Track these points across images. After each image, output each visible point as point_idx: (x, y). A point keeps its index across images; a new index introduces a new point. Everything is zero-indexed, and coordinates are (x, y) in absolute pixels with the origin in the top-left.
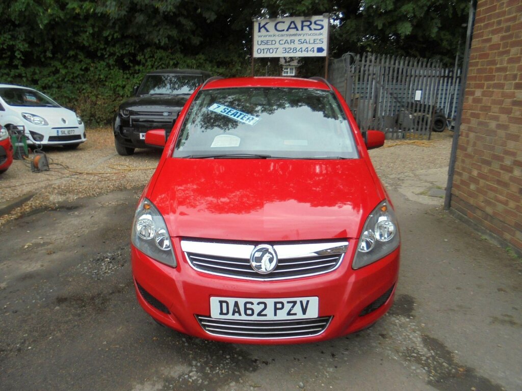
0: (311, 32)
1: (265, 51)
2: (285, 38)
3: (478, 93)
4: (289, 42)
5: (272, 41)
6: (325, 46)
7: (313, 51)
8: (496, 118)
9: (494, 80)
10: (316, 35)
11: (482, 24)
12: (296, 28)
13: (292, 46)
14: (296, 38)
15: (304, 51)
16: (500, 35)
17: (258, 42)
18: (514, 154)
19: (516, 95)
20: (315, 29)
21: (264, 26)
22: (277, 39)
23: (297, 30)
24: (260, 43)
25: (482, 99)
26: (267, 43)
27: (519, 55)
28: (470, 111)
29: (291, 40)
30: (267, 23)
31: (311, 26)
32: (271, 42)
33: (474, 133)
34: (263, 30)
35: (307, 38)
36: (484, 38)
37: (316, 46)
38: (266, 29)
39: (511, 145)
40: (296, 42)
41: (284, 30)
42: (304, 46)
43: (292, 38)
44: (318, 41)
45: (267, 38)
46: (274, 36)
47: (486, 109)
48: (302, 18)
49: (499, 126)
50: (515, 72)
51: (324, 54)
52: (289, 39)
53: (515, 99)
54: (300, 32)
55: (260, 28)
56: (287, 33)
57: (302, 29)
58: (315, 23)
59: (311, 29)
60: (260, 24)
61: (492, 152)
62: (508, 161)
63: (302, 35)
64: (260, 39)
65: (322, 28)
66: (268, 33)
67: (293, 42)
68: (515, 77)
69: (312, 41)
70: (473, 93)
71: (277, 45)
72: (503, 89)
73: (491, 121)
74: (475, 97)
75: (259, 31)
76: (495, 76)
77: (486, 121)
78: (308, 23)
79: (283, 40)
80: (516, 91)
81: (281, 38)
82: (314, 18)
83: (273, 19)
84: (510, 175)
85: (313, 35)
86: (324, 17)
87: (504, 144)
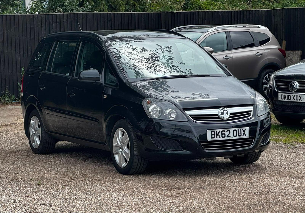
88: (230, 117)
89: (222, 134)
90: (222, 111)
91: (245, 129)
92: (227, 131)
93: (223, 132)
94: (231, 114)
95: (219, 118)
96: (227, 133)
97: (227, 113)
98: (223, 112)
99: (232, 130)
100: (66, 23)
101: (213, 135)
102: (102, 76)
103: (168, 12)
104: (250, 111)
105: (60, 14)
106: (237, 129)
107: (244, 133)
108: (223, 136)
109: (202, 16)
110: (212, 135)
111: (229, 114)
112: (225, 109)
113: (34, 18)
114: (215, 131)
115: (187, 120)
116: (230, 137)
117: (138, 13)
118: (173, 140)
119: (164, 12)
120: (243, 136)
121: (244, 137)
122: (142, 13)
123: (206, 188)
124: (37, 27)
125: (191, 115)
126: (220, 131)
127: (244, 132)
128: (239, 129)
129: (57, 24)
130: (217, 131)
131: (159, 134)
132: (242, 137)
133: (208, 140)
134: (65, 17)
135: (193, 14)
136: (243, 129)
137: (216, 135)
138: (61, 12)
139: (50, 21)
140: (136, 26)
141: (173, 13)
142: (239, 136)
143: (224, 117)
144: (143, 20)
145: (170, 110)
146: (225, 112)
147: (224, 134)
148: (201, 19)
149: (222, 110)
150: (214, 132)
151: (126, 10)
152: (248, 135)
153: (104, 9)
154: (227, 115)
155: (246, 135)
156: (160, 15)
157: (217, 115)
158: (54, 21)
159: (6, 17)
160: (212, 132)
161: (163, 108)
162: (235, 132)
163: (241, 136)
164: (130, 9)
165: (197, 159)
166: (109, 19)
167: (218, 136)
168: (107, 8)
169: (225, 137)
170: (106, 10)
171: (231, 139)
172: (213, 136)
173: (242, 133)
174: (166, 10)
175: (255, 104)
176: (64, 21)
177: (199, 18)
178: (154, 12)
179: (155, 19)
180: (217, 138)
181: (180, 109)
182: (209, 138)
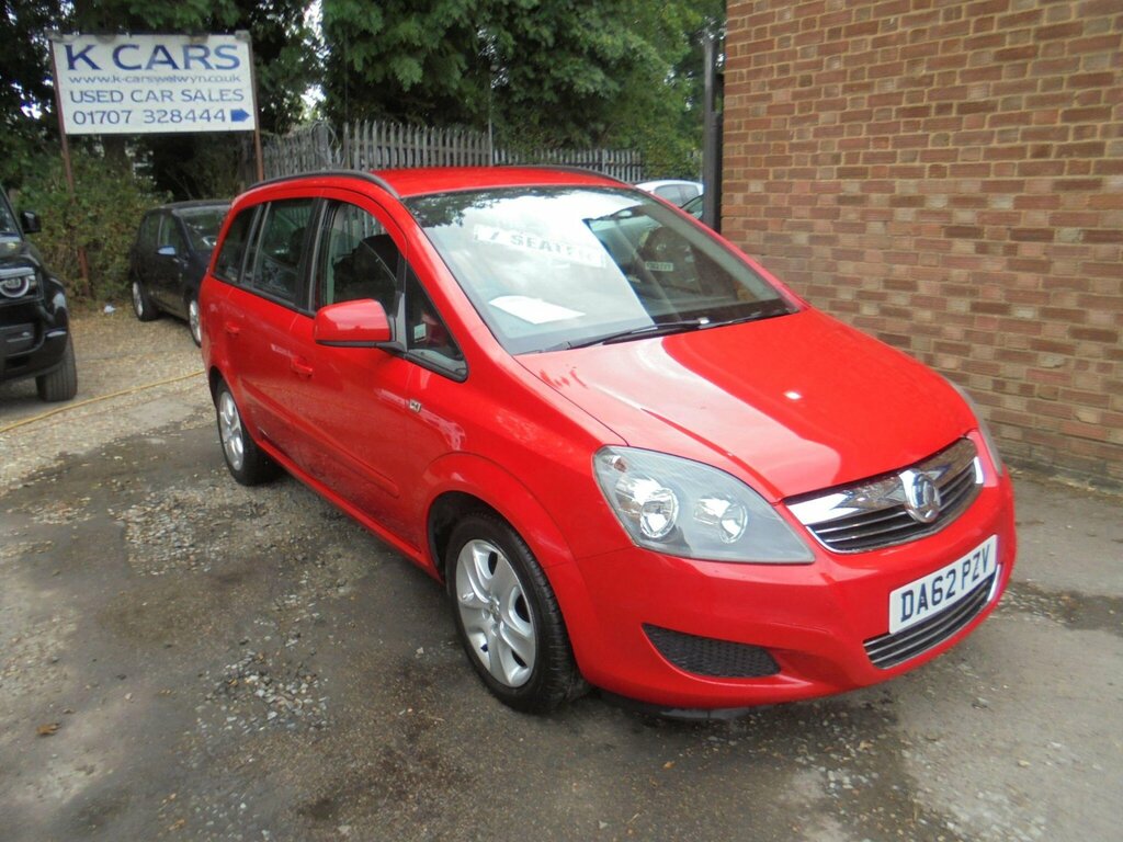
0: (208, 73)
1: (97, 117)
2: (146, 87)
3: (756, 187)
4: (158, 95)
5: (112, 93)
6: (248, 105)
7: (223, 119)
8: (807, 227)
9: (791, 164)
10: (223, 80)
11: (744, 71)
12: (170, 61)
13: (168, 105)
14: (177, 88)
15: (201, 117)
16: (791, 90)
17: (72, 93)
18: (855, 282)
19: (843, 187)
20: (219, 67)
21: (82, 55)
22: (126, 88)
23: (175, 67)
24: (77, 97)
25: (767, 197)
26: (98, 97)
27: (837, 124)
28: (742, 219)
29: (162, 92)
30: (89, 48)
31: (208, 60)
32: (108, 95)
33: (759, 256)
34: (80, 63)
35: (204, 88)
36: (752, 94)
37: (228, 108)
38: (88, 61)
39: (847, 268)
40: (177, 96)
41: (139, 67)
42: (199, 106)
43: (166, 86)
44: (231, 96)
45: (97, 86)
46: (115, 79)
47: (779, 212)
48: (182, 40)
49: (814, 240)
50: (836, 151)
51: (250, 124)
52: (157, 88)
53: (842, 194)
54: (181, 72)
55: (71, 60)
56: (149, 73)
57: (187, 66)
58: (218, 53)
59: (208, 66)
60: (69, 49)
61: (807, 284)
62: (846, 295)
63: (189, 81)
64: (77, 88)
65: (237, 64)
66: (95, 73)
67: (169, 97)
68: (836, 158)
69: (216, 96)
70: (744, 188)
71: (127, 104)
72: (814, 178)
73: (794, 233)
74: (748, 193)
75: (72, 67)
76: (790, 157)
77: (784, 232)
78: (200, 52)
79: (141, 91)
80: (842, 181)
81: (137, 86)
82: (214, 41)
83: (108, 37)
84: (854, 315)
85: (216, 80)
86: (238, 38)
87: (831, 267)
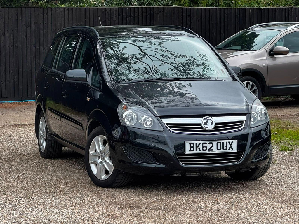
88: (215, 127)
89: (203, 147)
90: (205, 121)
91: (232, 142)
92: (209, 143)
93: (204, 145)
94: (216, 124)
95: (202, 128)
96: (209, 146)
97: (212, 123)
98: (207, 121)
99: (215, 143)
100: (140, 17)
101: (192, 147)
102: (90, 76)
103: (254, 8)
104: (242, 122)
105: (134, 8)
106: (221, 142)
107: (231, 147)
108: (204, 148)
109: (292, 12)
110: (190, 147)
111: (214, 124)
112: (210, 118)
113: (106, 11)
114: (195, 142)
115: (162, 129)
116: (212, 150)
117: (220, 9)
118: (147, 152)
119: (250, 8)
120: (229, 149)
121: (231, 151)
122: (224, 9)
123: (167, 209)
124: (110, 21)
125: (168, 124)
126: (200, 144)
127: (231, 145)
128: (225, 142)
129: (131, 17)
130: (196, 144)
131: (133, 145)
132: (227, 151)
133: (185, 153)
134: (139, 11)
135: (282, 10)
136: (229, 142)
137: (195, 147)
138: (135, 5)
139: (124, 14)
140: (218, 22)
141: (260, 9)
142: (224, 149)
143: (207, 127)
144: (226, 15)
145: (146, 116)
146: (209, 122)
147: (206, 147)
148: (291, 16)
149: (205, 119)
150: (193, 144)
151: (208, 5)
152: (235, 149)
153: (184, 3)
154: (212, 125)
155: (232, 149)
156: (244, 10)
157: (200, 125)
158: (128, 14)
159: (77, 9)
160: (190, 144)
161: (138, 115)
162: (219, 145)
163: (226, 149)
164: (214, 4)
165: (175, 174)
166: (187, 14)
167: (198, 149)
168: (189, 3)
169: (206, 150)
170: (186, 5)
171: (213, 152)
172: (192, 149)
173: (228, 146)
174: (252, 6)
175: (249, 113)
176: (138, 15)
177: (289, 15)
178: (239, 8)
179: (239, 15)
180: (196, 150)
181: (156, 117)
182: (187, 151)
